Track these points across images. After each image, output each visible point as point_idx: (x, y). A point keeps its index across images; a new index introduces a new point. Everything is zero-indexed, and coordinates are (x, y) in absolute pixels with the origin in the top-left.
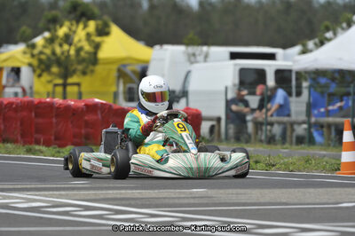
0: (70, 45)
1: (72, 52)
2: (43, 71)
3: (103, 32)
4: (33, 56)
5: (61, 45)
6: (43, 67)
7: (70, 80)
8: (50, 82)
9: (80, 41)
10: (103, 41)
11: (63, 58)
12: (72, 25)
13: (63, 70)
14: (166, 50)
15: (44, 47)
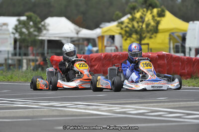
0: (143, 22)
1: (144, 26)
2: (128, 37)
3: (161, 15)
4: (122, 29)
5: (138, 22)
6: (127, 35)
7: (143, 42)
9: (149, 20)
10: (161, 20)
11: (139, 29)
12: (144, 11)
13: (138, 37)
14: (196, 24)
15: (128, 23)
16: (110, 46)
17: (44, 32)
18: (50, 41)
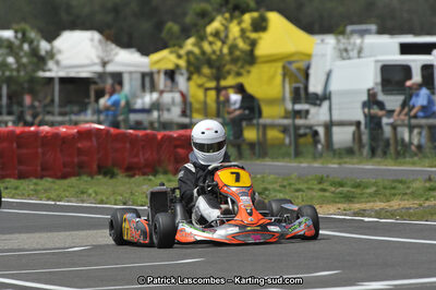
0: (224, 42)
1: (225, 50)
2: (192, 73)
3: (259, 26)
4: (179, 57)
5: (211, 43)
6: (192, 69)
7: (223, 83)
8: (200, 86)
9: (235, 39)
10: (260, 38)
12: (225, 18)
13: (214, 72)
16: (171, 91)
17: (51, 64)
18: (63, 80)
